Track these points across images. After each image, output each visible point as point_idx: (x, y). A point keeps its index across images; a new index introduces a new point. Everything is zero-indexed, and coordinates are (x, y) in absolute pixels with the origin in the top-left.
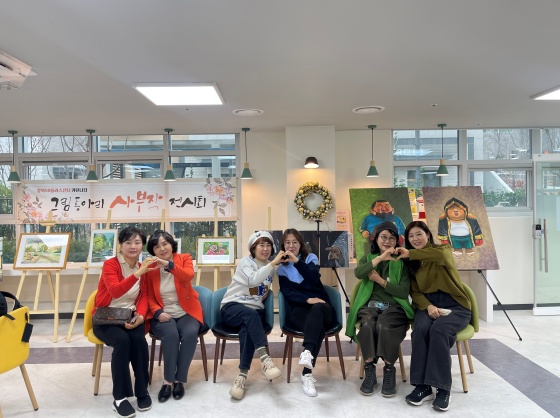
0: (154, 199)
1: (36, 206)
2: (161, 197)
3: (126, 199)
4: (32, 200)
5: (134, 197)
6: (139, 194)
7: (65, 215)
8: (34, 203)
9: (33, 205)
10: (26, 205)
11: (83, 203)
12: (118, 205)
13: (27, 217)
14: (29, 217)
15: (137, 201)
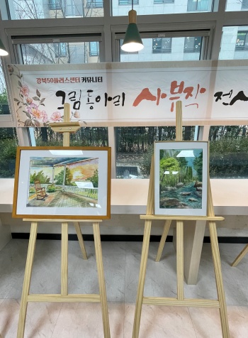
0: (194, 93)
1: (37, 103)
2: (203, 90)
3: (154, 93)
4: (32, 94)
5: (166, 90)
6: (174, 85)
7: (75, 115)
8: (35, 99)
9: (34, 102)
10: (25, 102)
11: (98, 99)
12: (144, 101)
13: (28, 118)
14: (30, 117)
15: (169, 95)
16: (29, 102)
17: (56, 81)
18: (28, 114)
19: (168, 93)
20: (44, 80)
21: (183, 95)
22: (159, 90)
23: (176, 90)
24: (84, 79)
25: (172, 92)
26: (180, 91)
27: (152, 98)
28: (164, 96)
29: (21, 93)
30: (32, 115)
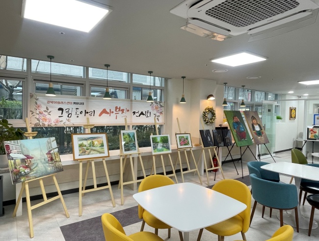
0: (125, 111)
1: (46, 113)
2: (128, 111)
3: (108, 111)
4: (43, 109)
6: (116, 108)
7: (68, 120)
8: (45, 111)
9: (44, 113)
10: (38, 112)
11: (81, 112)
12: (104, 114)
13: (38, 122)
14: (40, 121)
15: (115, 112)
16: (41, 113)
17: (59, 103)
18: (38, 120)
19: (114, 111)
20: (52, 102)
21: (121, 112)
22: (110, 110)
23: (118, 110)
24: (74, 103)
25: (116, 111)
26: (119, 111)
27: (107, 113)
28: (113, 112)
29: (36, 108)
30: (41, 120)
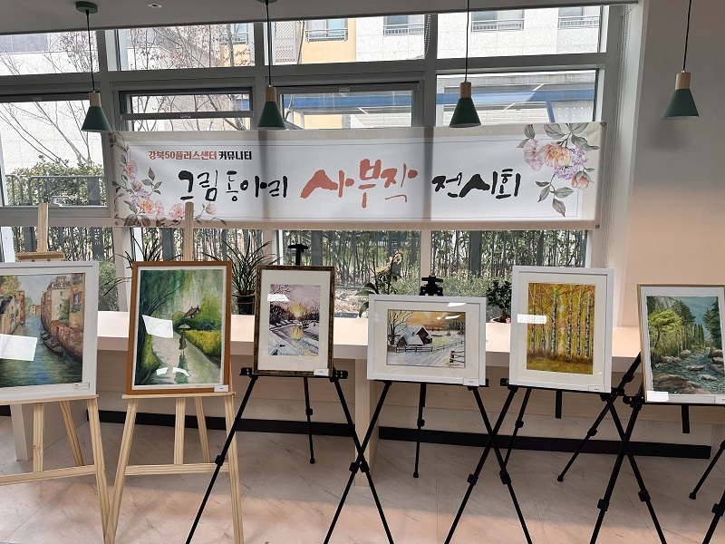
0: (398, 178)
2: (414, 173)
4: (141, 176)
6: (365, 165)
7: (208, 210)
8: (146, 182)
9: (144, 187)
10: (130, 187)
11: (244, 185)
12: (318, 190)
13: (132, 213)
14: (136, 211)
15: (360, 183)
16: (136, 188)
17: (179, 156)
18: (132, 207)
19: (357, 177)
20: (161, 155)
21: (381, 181)
22: (341, 174)
23: (370, 173)
24: (223, 154)
25: (363, 177)
26: (375, 176)
27: (332, 186)
28: (350, 182)
29: (124, 173)
30: (138, 208)
